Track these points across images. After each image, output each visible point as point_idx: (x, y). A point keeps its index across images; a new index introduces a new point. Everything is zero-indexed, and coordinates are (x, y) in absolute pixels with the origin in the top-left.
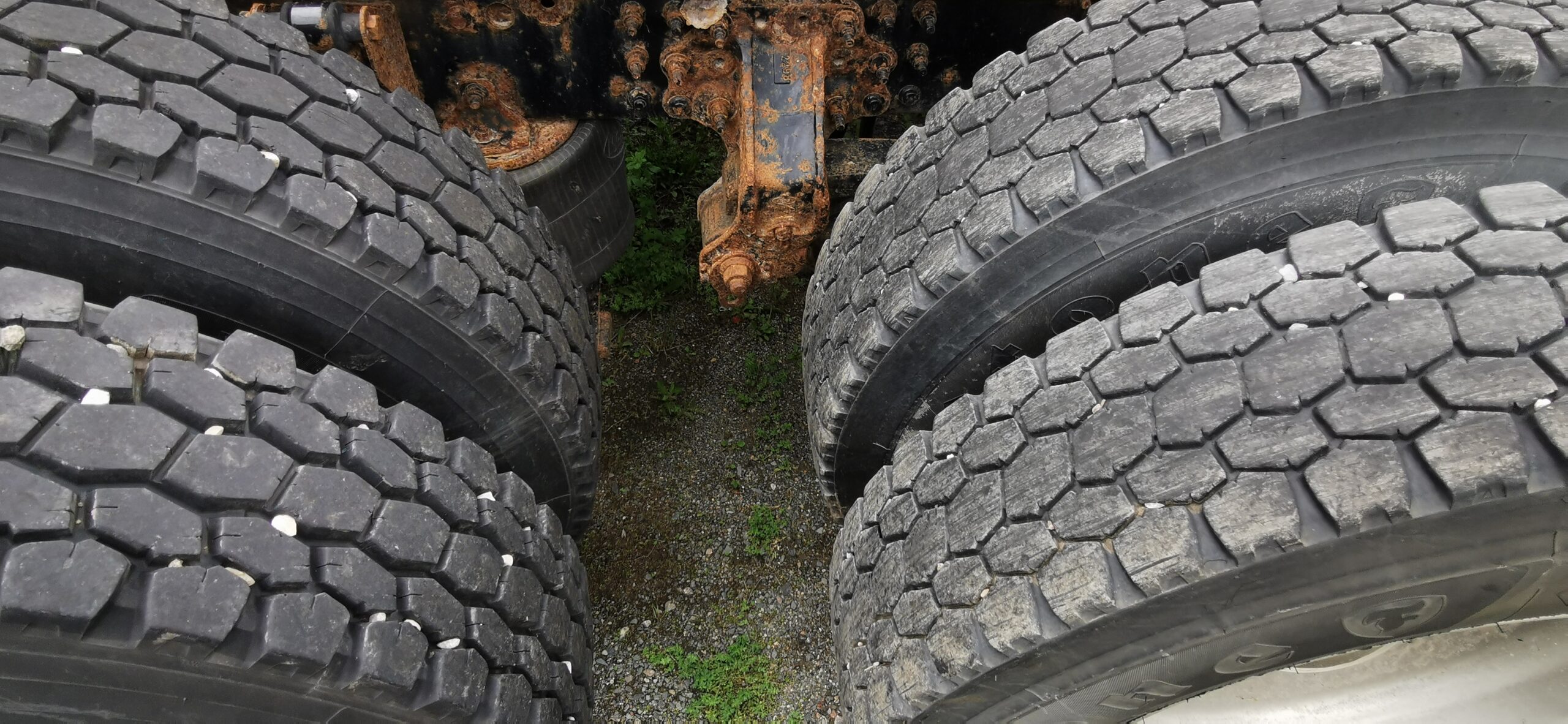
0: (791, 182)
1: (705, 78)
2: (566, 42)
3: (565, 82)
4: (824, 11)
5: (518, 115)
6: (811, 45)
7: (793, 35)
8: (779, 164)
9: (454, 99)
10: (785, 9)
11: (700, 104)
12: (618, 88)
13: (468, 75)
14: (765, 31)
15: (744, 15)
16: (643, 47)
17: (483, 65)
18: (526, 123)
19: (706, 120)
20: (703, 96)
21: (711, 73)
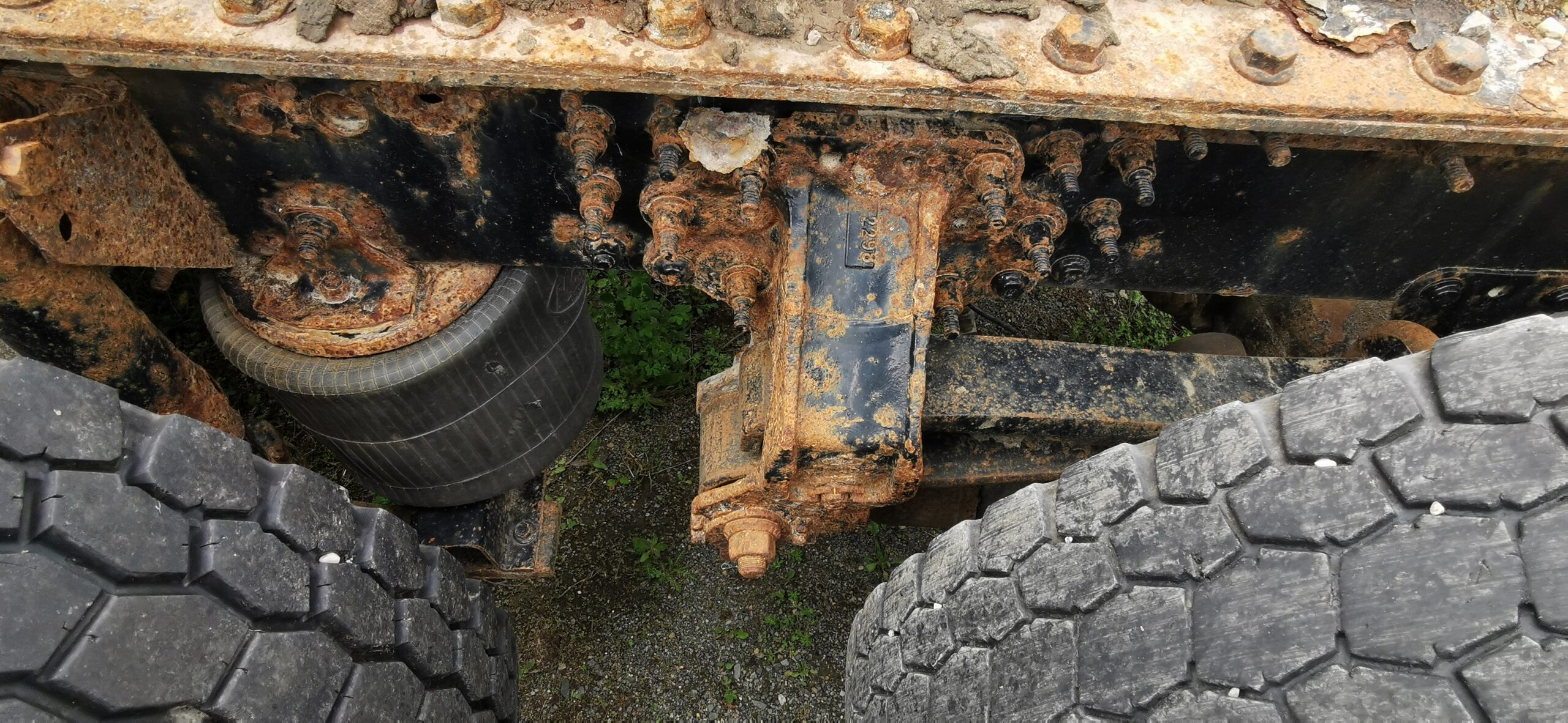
0: (858, 441)
1: (720, 234)
2: (469, 161)
3: (472, 219)
4: (955, 152)
5: (397, 260)
6: (919, 204)
7: (888, 184)
8: (840, 409)
9: (281, 231)
10: (880, 144)
11: (710, 270)
12: (566, 232)
13: (298, 199)
14: (837, 175)
15: (801, 149)
16: (611, 176)
17: (321, 186)
18: (410, 271)
19: (718, 293)
20: (714, 258)
21: (733, 228)
